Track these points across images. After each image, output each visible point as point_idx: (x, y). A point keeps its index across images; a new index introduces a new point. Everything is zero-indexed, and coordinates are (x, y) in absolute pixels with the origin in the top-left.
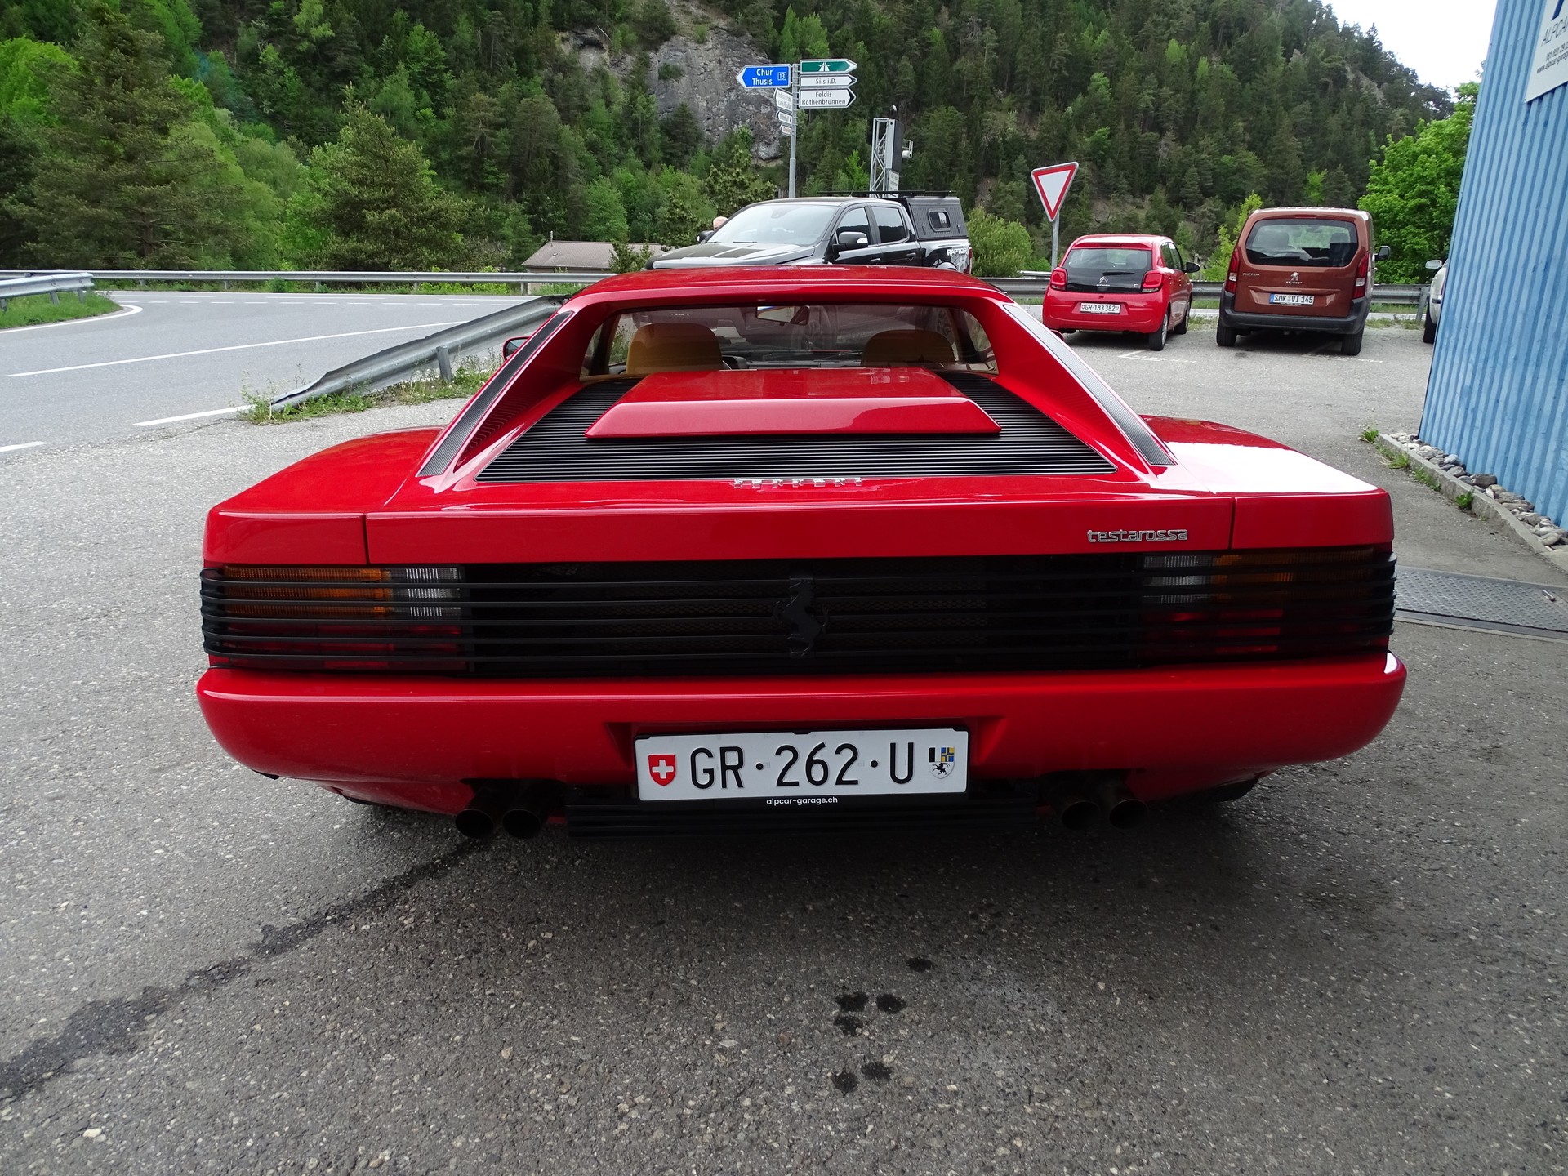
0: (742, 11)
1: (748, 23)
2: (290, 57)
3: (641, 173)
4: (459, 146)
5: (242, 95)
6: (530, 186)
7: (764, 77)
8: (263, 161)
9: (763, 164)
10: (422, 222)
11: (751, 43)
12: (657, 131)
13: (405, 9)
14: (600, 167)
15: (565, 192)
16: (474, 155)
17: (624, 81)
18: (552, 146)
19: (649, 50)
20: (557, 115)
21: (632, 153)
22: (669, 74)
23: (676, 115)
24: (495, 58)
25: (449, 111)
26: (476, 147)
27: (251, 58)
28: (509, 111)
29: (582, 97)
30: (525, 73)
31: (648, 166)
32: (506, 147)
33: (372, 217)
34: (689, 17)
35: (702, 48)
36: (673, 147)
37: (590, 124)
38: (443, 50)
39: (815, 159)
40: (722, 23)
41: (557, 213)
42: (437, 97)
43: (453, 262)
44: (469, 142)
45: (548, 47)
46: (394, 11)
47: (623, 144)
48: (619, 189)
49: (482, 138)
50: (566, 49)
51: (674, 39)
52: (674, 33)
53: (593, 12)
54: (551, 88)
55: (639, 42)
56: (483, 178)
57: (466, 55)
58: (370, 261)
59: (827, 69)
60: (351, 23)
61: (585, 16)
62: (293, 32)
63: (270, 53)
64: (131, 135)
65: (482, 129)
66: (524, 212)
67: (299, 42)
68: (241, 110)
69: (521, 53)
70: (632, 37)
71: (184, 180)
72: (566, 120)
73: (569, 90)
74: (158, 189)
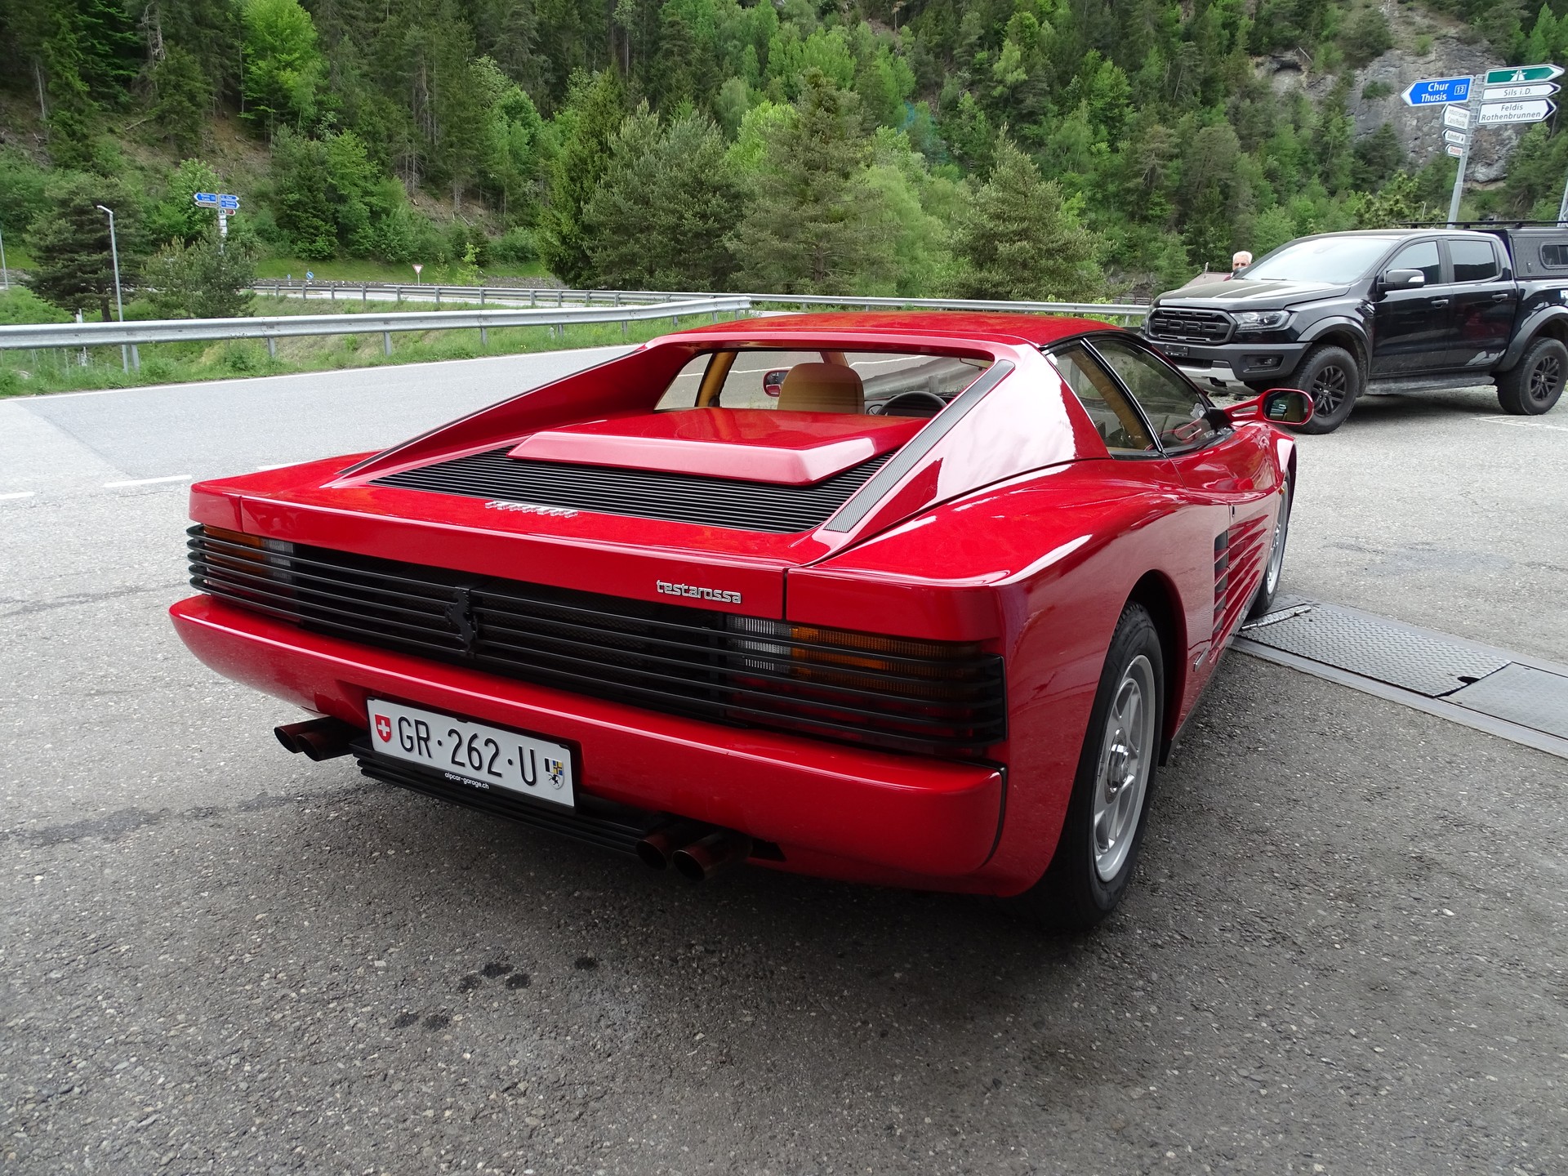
0: (1480, 15)
1: (1486, 28)
2: (984, 102)
3: (1324, 200)
4: (1128, 178)
5: (937, 140)
6: (1195, 216)
7: (1438, 92)
8: (944, 198)
9: (1478, 187)
10: (1050, 253)
11: (1488, 50)
12: (1349, 155)
13: (1098, 48)
14: (1276, 195)
15: (1231, 222)
16: (1142, 187)
17: (1320, 103)
18: (1225, 175)
19: (1356, 68)
20: (1237, 143)
21: (1315, 180)
22: (1375, 92)
23: (1376, 137)
24: (1180, 88)
25: (1123, 145)
26: (1145, 179)
27: (952, 106)
28: (1186, 139)
29: (1269, 123)
30: (1208, 102)
31: (1333, 193)
32: (1176, 177)
33: (1003, 248)
34: (1411, 28)
35: (1421, 61)
36: (1366, 172)
37: (1273, 151)
38: (1129, 85)
39: (1551, 180)
40: (1452, 31)
41: (1219, 244)
42: (1115, 132)
43: (1074, 293)
44: (1137, 174)
45: (1239, 73)
46: (1087, 51)
47: (1307, 170)
48: (1293, 219)
49: (1153, 170)
50: (1258, 74)
51: (1388, 54)
52: (1389, 48)
53: (1297, 32)
54: (1235, 116)
55: (1344, 60)
56: (1147, 209)
57: (1151, 88)
58: (994, 290)
59: (1522, 77)
60: (1045, 66)
61: (1286, 38)
62: (991, 80)
63: (967, 100)
64: (820, 179)
65: (1154, 161)
66: (1184, 243)
67: (995, 87)
68: (934, 153)
69: (1208, 83)
70: (1338, 55)
71: (855, 218)
72: (1247, 147)
73: (1254, 116)
74: (833, 226)
